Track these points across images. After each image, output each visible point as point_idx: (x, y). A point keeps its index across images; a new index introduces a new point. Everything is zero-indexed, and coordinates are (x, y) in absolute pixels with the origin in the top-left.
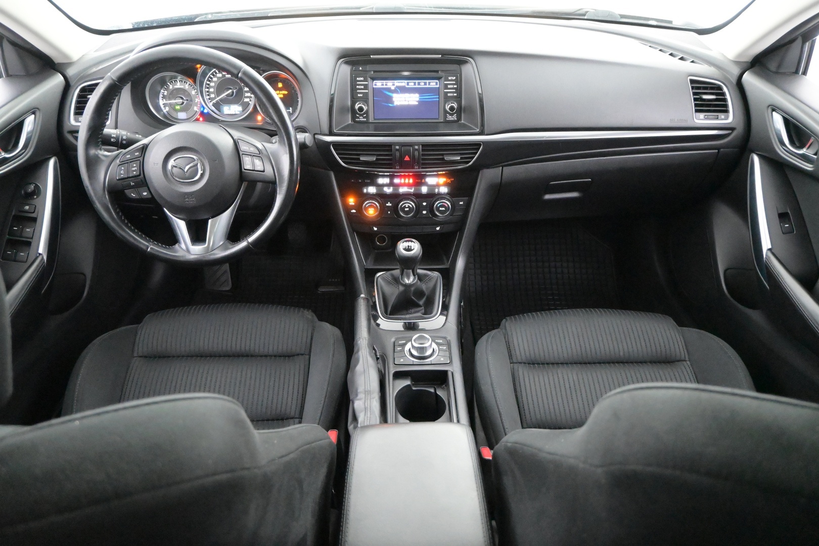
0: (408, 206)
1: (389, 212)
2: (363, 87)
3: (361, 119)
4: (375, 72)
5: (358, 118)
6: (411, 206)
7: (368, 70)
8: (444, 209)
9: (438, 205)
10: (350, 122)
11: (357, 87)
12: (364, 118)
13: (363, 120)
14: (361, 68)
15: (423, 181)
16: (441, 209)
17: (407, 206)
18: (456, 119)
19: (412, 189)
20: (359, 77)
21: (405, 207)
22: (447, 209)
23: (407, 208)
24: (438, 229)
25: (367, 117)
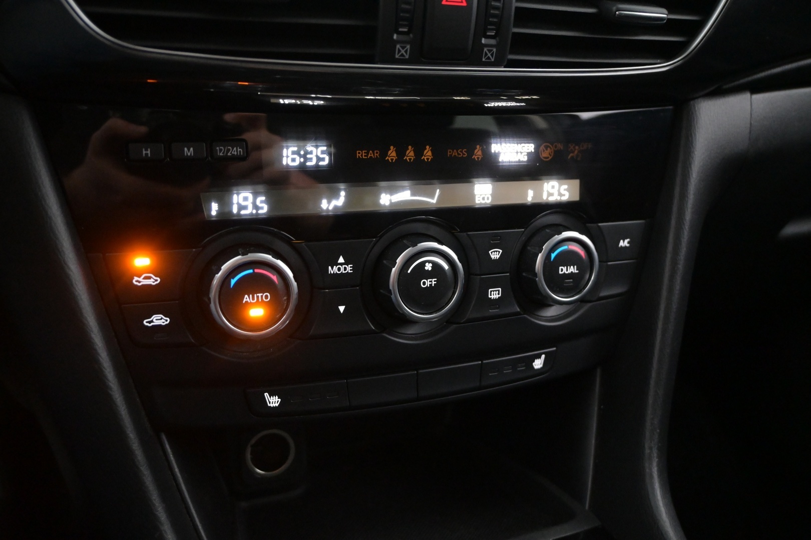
0: (435, 265)
1: (342, 309)
6: (446, 266)
8: (572, 269)
9: (553, 256)
15: (478, 153)
16: (563, 270)
17: (428, 267)
19: (432, 196)
21: (420, 271)
22: (586, 265)
23: (429, 275)
24: (538, 364)
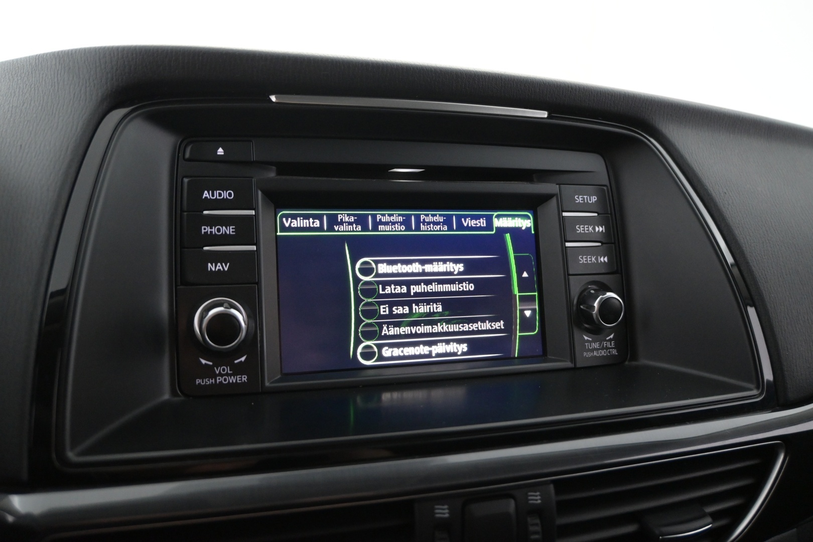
2: (230, 230)
3: (226, 377)
4: (284, 168)
5: (208, 372)
7: (254, 158)
10: (166, 396)
11: (206, 229)
12: (237, 370)
13: (232, 380)
14: (220, 151)
18: (614, 352)
20: (212, 189)
25: (254, 367)
